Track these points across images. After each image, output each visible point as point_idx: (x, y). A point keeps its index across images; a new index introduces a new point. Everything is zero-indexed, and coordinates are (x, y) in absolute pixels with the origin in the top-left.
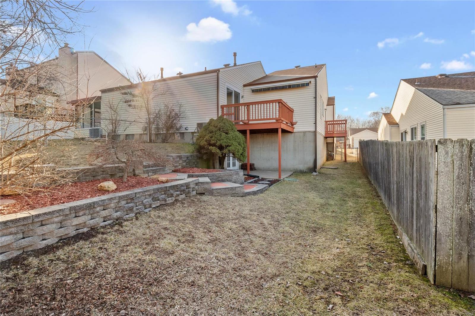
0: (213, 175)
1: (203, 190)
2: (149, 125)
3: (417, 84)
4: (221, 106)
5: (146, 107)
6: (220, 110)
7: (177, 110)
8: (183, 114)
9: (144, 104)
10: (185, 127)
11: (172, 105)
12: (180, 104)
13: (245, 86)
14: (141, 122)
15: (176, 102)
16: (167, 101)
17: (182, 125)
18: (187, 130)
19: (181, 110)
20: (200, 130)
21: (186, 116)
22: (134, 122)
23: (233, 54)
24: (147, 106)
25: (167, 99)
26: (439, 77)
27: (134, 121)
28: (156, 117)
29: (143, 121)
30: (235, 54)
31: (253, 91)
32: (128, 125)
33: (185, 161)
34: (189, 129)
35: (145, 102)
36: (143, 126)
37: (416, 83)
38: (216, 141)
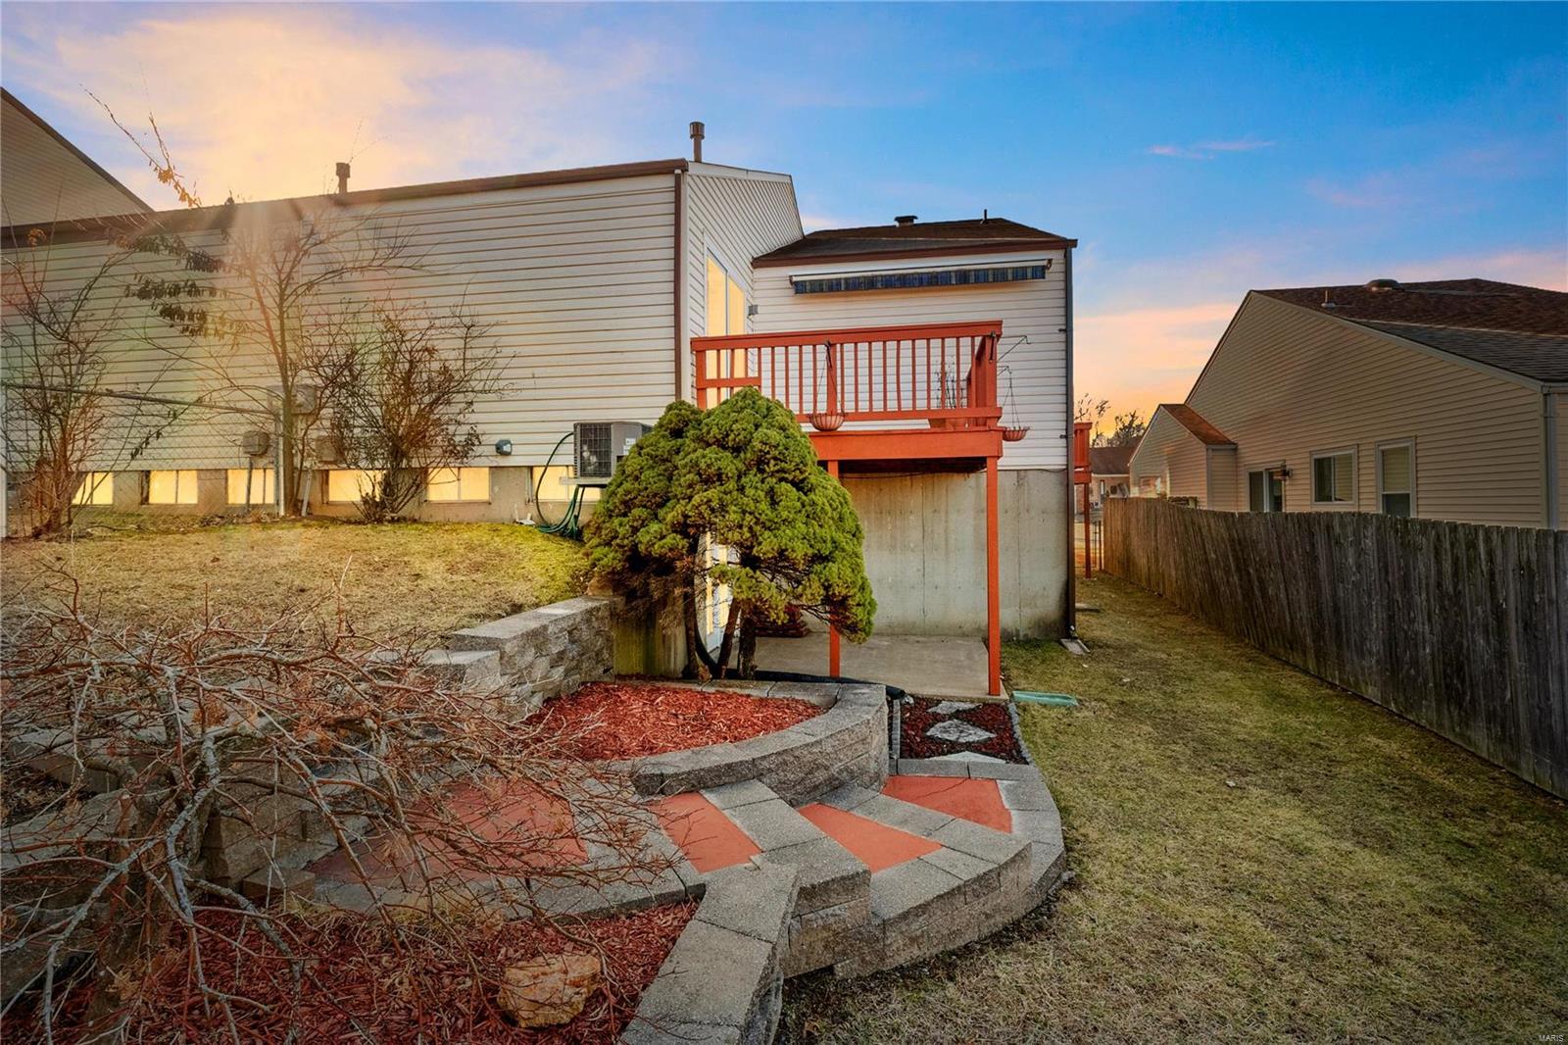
0: (785, 763)
1: (819, 947)
2: (290, 426)
3: (1326, 308)
4: (693, 341)
5: (270, 331)
6: (688, 358)
7: (453, 355)
8: (484, 374)
9: (256, 314)
10: (496, 439)
11: (425, 324)
12: (467, 321)
13: (758, 262)
14: (238, 411)
15: (447, 312)
16: (400, 304)
17: (479, 429)
18: (508, 454)
19: (469, 354)
20: (594, 459)
21: (502, 384)
22: (196, 409)
23: (688, 131)
24: (275, 324)
25: (394, 294)
26: (1374, 289)
27: (199, 402)
28: (332, 381)
29: (255, 406)
30: (697, 131)
31: (800, 288)
32: (155, 421)
33: (561, 655)
34: (516, 450)
35: (269, 302)
36: (249, 428)
37: (1323, 305)
38: (751, 529)
